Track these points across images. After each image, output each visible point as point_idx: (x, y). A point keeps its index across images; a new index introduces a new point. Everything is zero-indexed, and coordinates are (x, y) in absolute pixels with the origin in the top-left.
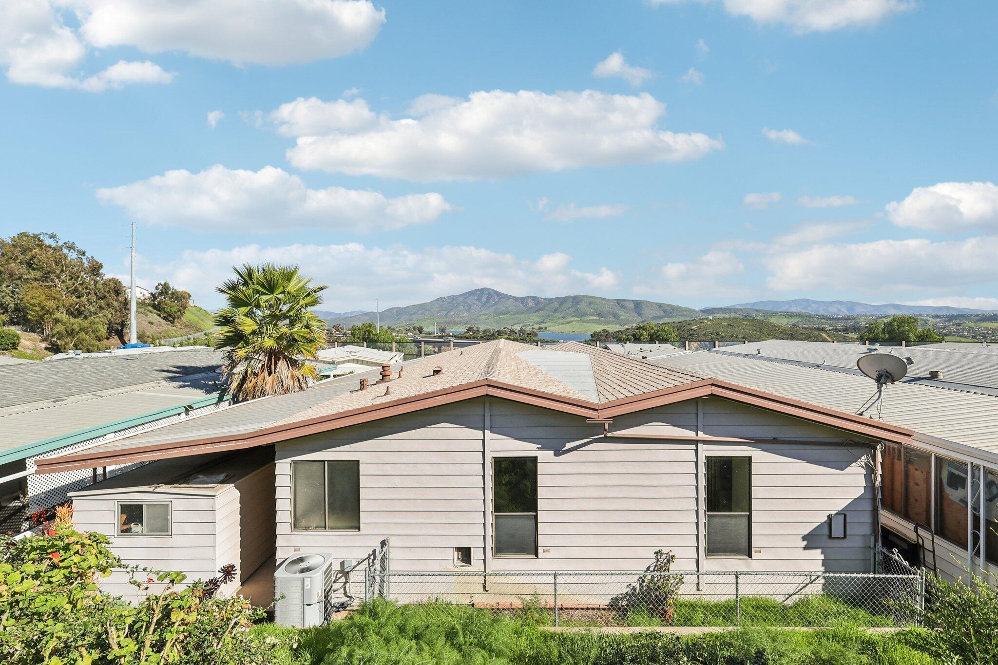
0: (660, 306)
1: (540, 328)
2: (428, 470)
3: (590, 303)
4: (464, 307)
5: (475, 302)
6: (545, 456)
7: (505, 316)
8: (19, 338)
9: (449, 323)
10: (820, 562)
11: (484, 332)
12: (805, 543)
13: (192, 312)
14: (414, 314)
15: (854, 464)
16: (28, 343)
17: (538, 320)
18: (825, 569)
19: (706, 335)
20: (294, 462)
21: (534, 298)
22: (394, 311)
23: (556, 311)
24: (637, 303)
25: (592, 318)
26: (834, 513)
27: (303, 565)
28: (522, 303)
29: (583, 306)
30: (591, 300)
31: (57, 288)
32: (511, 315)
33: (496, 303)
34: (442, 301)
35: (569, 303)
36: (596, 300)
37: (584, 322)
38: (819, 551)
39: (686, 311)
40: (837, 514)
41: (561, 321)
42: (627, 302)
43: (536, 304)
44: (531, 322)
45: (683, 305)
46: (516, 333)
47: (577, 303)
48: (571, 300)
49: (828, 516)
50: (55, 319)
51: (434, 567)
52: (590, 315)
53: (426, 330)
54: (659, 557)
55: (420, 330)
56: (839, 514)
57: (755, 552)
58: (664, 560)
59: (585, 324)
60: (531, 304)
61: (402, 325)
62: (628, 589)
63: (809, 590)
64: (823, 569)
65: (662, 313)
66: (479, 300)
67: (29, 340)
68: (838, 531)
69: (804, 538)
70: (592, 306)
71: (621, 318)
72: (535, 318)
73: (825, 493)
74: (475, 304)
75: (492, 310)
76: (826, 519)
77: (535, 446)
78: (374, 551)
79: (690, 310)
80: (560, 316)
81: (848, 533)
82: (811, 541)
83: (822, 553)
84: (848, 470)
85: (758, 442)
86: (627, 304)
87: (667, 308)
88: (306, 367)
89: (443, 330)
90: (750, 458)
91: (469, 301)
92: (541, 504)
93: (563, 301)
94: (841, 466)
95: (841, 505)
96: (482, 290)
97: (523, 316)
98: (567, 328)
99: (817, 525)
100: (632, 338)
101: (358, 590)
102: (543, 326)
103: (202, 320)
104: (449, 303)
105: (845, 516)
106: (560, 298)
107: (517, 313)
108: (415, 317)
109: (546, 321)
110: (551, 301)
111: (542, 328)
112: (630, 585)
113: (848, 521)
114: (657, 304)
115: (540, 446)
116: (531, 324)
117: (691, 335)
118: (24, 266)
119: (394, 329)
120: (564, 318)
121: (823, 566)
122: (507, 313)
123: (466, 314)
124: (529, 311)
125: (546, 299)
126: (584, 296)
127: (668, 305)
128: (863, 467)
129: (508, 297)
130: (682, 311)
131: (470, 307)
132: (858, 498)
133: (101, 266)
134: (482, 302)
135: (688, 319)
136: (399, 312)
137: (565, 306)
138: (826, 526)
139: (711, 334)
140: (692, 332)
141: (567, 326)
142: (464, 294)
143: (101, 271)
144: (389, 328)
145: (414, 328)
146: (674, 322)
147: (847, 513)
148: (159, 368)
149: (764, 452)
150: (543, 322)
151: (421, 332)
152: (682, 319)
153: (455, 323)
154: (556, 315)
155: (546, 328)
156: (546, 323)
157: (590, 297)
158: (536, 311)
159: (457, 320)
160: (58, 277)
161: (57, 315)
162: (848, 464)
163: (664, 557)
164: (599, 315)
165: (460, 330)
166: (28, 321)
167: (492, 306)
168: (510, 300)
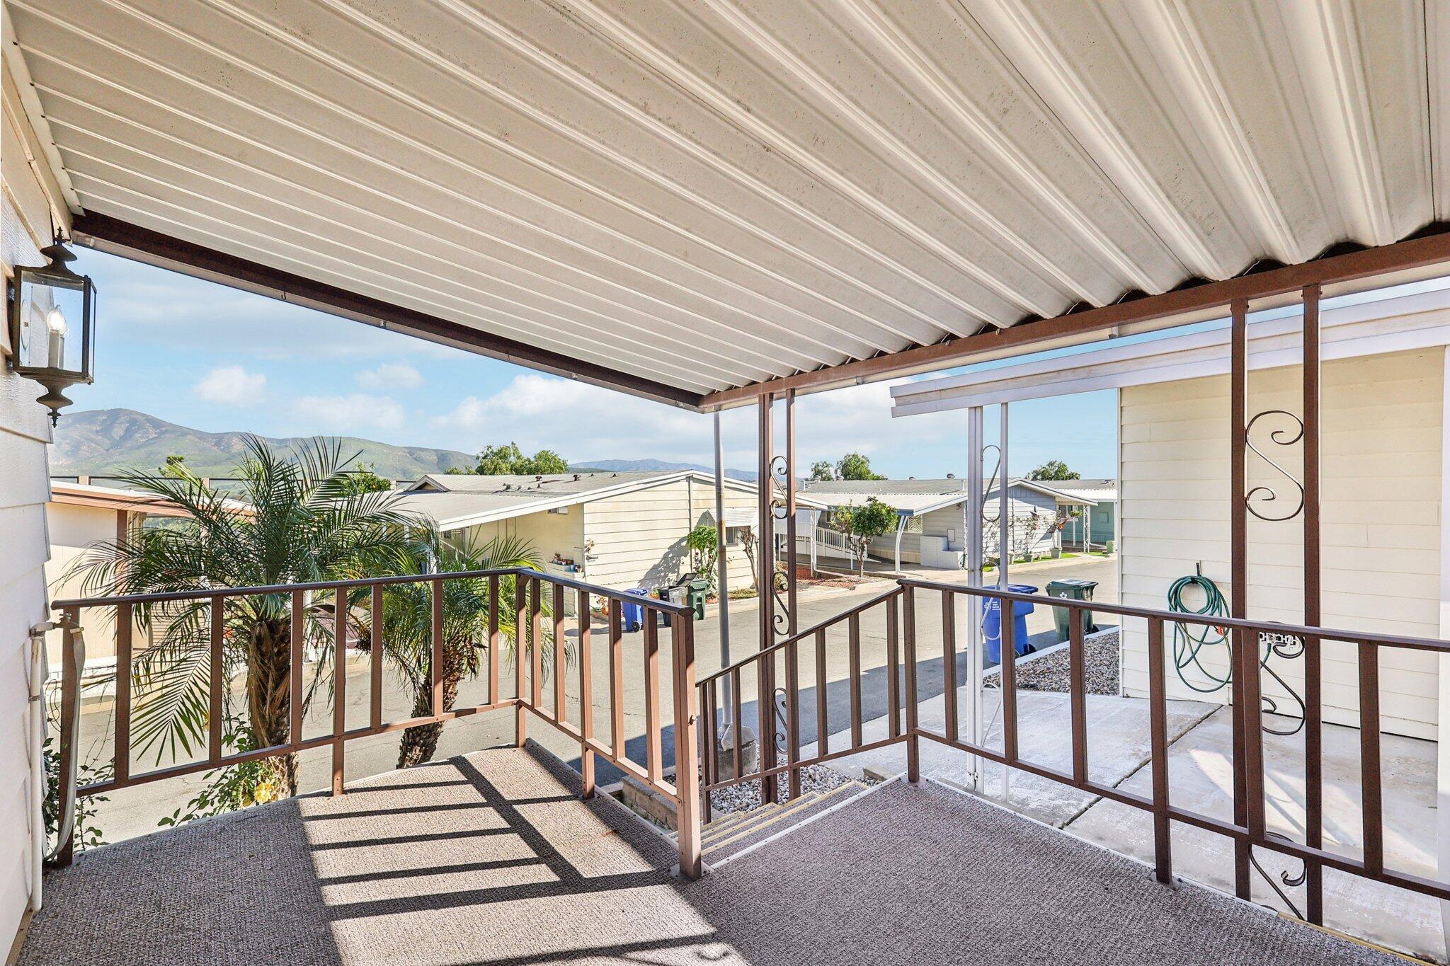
21: (248, 437)
28: (217, 444)
33: (151, 441)
60: (236, 446)
75: (140, 454)
134: (112, 438)
167: (139, 447)
168: (188, 437)
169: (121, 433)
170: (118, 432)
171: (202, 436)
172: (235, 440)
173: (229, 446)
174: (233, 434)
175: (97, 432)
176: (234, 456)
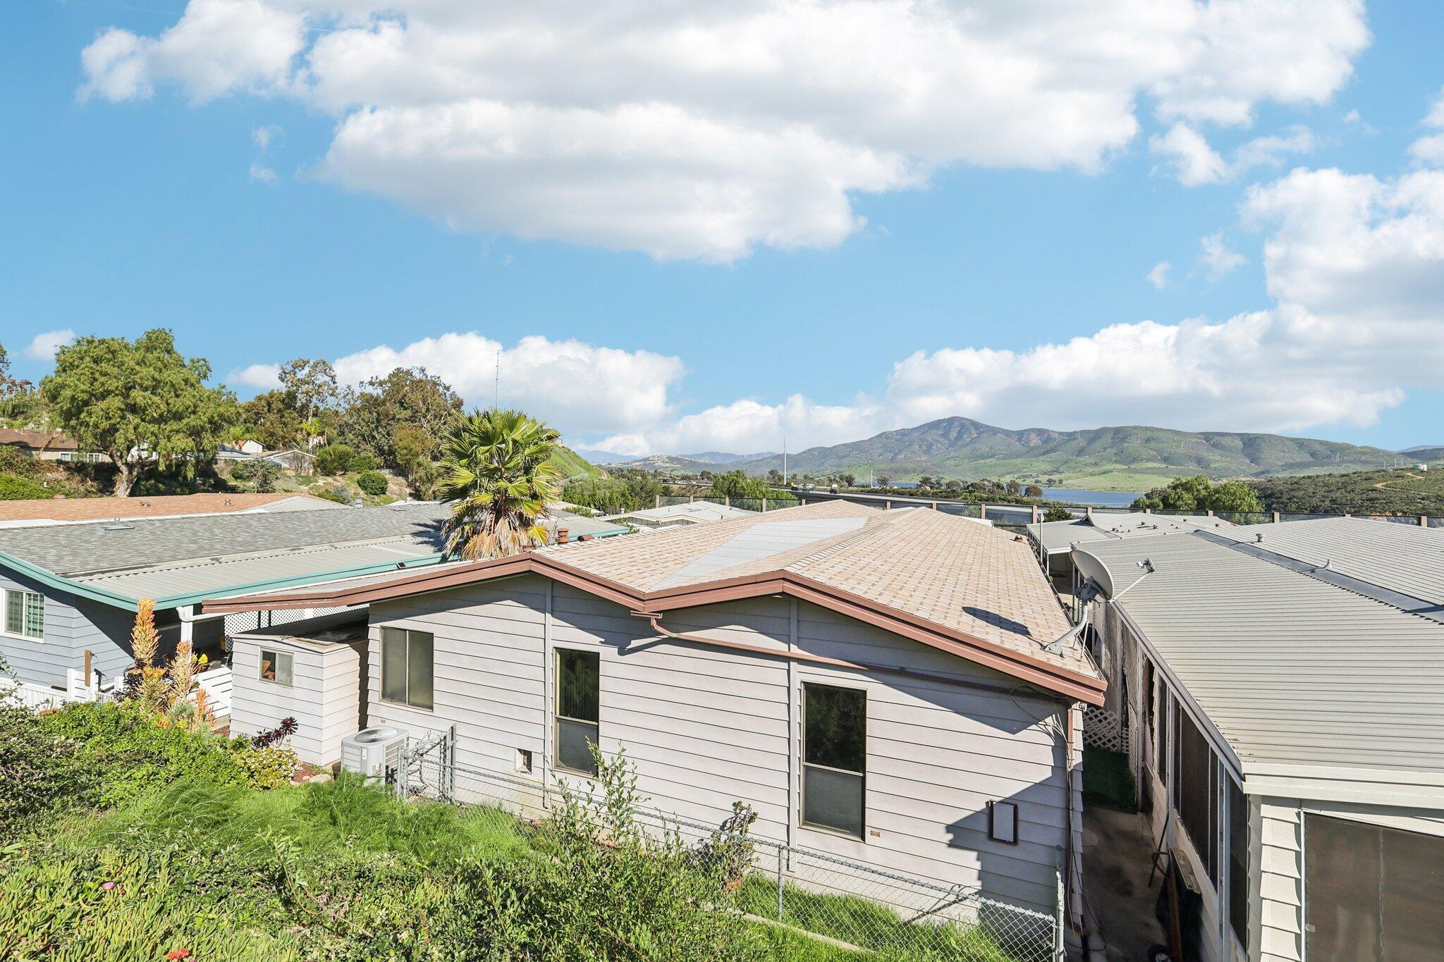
0: (1300, 443)
1: (1050, 481)
2: (494, 653)
3: (1148, 440)
4: (920, 447)
5: (939, 439)
6: (608, 653)
7: (988, 461)
8: (386, 483)
9: (896, 471)
10: (975, 874)
11: (948, 485)
12: (950, 836)
13: (559, 455)
14: (844, 457)
15: (1034, 727)
16: (395, 488)
17: (1049, 467)
18: (982, 886)
19: (1411, 501)
20: (383, 628)
21: (1040, 432)
22: (816, 453)
23: (1080, 452)
24: (1250, 440)
25: (1150, 465)
26: (999, 799)
27: (373, 737)
28: (1019, 440)
29: (1134, 444)
30: (1149, 434)
31: (423, 429)
32: (998, 459)
33: (973, 441)
34: (887, 438)
35: (1107, 440)
36: (1160, 434)
37: (1135, 471)
38: (974, 855)
39: (1363, 453)
40: (1001, 802)
41: (1090, 470)
42: (1226, 438)
43: (1045, 442)
44: (1035, 471)
45: (1358, 443)
46: (1003, 488)
47: (1123, 440)
48: (1110, 435)
49: (987, 803)
50: (418, 463)
51: (497, 766)
52: (1148, 460)
53: (858, 480)
54: (738, 811)
55: (850, 481)
56: (1007, 803)
57: (872, 833)
58: (742, 817)
59: (1138, 476)
60: (1035, 441)
61: (827, 472)
62: (700, 846)
63: (954, 911)
64: (978, 885)
65: (1308, 458)
66: (945, 435)
67: (397, 484)
68: (1003, 828)
69: (949, 828)
70: (1152, 444)
71: (1213, 465)
72: (1042, 464)
73: (983, 765)
74: (938, 442)
75: (967, 450)
76: (984, 806)
77: (598, 639)
78: (445, 738)
79: (1375, 452)
80: (1088, 461)
81: (1020, 837)
82: (960, 835)
83: (978, 859)
84: (1023, 735)
85: (873, 670)
86: (1225, 441)
87: (1318, 447)
88: (535, 528)
89: (883, 481)
90: (865, 692)
91: (929, 438)
92: (603, 714)
93: (1094, 436)
94: (1013, 726)
95: (1010, 789)
96: (951, 421)
97: (1019, 460)
98: (1101, 483)
99: (969, 813)
100: (1161, 504)
101: (432, 776)
102: (1056, 477)
103: (569, 464)
104: (898, 440)
105: (1016, 808)
106: (1089, 432)
107: (1010, 456)
108: (845, 461)
109: (1061, 469)
110: (1071, 436)
111: (1055, 481)
112: (702, 840)
113: (1020, 817)
114: (1293, 440)
115: (603, 640)
116: (1034, 474)
117: (1371, 500)
118: (398, 405)
119: (812, 479)
120: (1096, 464)
121: (979, 879)
122: (993, 456)
123: (924, 458)
124: (1031, 452)
125: (1061, 434)
126: (1136, 428)
127: (1321, 443)
128: (1049, 734)
129: (995, 431)
130: (1356, 453)
131: (930, 447)
132: (1040, 784)
133: (461, 403)
134: (949, 439)
135: (1365, 469)
136: (823, 454)
137: (1098, 445)
138: (985, 819)
139: (1423, 499)
140: (1374, 495)
141: (1102, 478)
142: (920, 427)
143: (463, 408)
144: (806, 477)
145: (841, 478)
146: (1330, 475)
147: (1020, 805)
148: (416, 521)
149: (887, 687)
150: (1056, 471)
151: (850, 485)
152: (1351, 469)
153: (906, 472)
154: (1080, 459)
155: (1061, 482)
156: (1061, 473)
157: (1147, 429)
158: (1044, 454)
159: (910, 466)
160: (425, 417)
161: (421, 459)
162: (1024, 725)
163: (744, 812)
164: (1165, 460)
165: (911, 482)
166: (398, 465)
167: (966, 445)
168: (999, 435)
169: (955, 435)
170: (953, 434)
171: (1008, 433)
172: (1033, 436)
173: (1028, 441)
174: (1033, 430)
175: (941, 435)
176: (1032, 449)
